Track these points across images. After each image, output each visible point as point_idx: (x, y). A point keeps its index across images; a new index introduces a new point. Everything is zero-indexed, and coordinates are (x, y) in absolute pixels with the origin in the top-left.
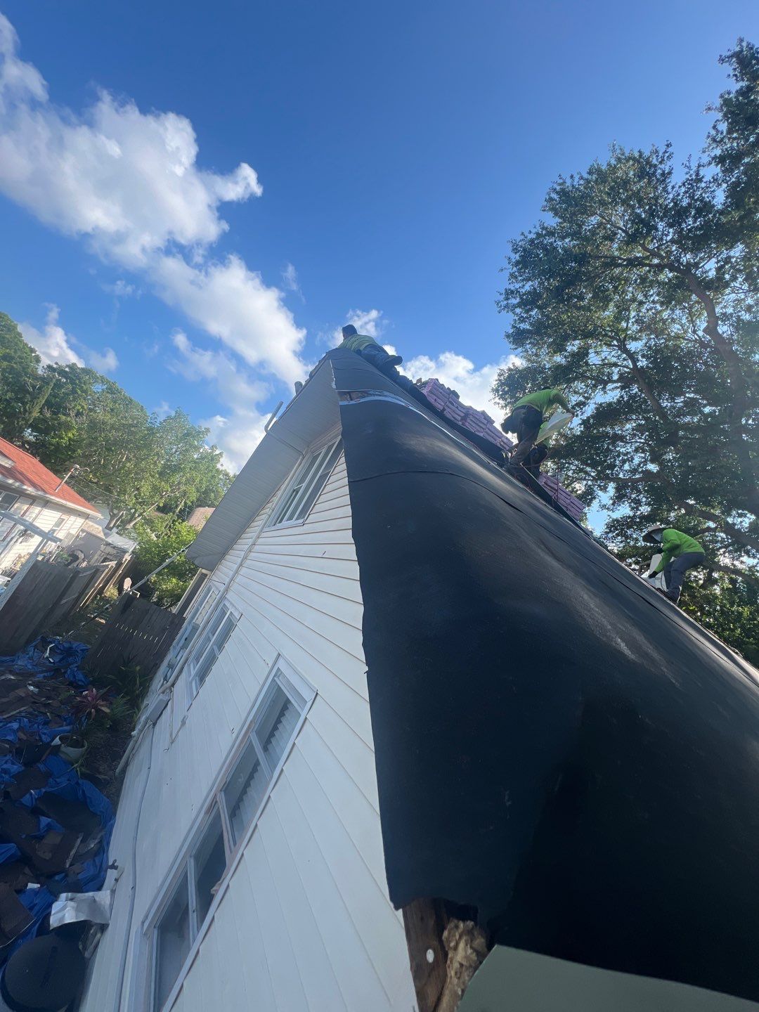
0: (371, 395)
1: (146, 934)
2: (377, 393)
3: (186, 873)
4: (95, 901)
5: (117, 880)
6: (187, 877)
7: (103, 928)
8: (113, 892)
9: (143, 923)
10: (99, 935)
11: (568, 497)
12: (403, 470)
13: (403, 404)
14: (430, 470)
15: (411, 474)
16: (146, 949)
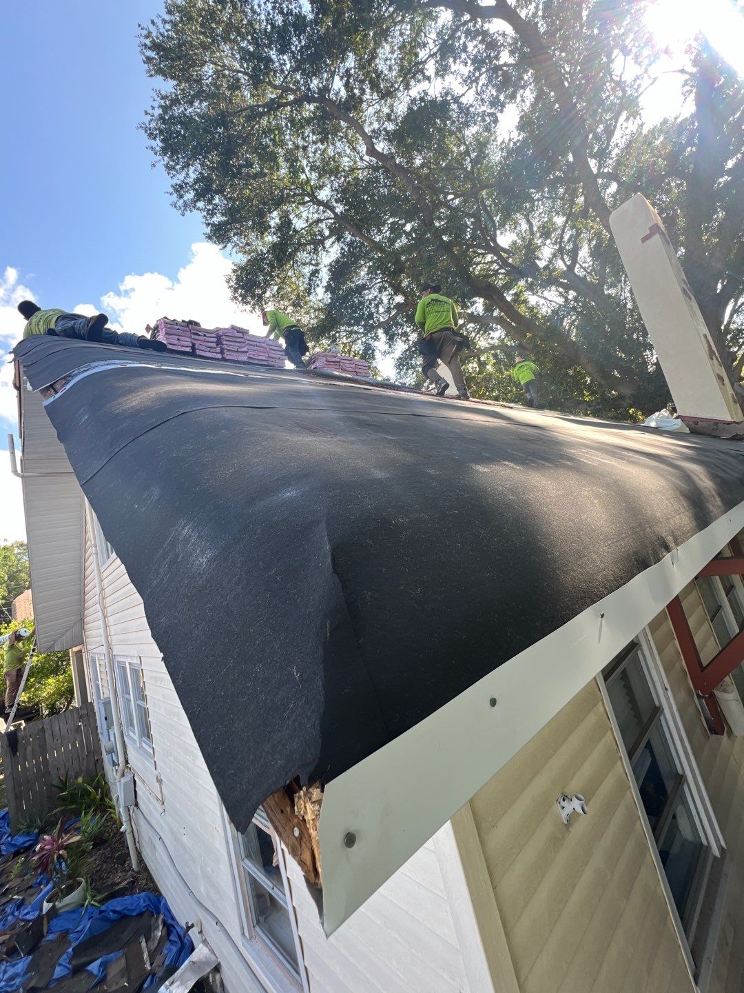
0: (76, 375)
1: (251, 938)
2: (82, 370)
3: (249, 873)
4: (194, 963)
5: (201, 932)
6: (252, 876)
7: (217, 969)
8: (205, 942)
9: (243, 934)
10: (218, 977)
11: (352, 362)
12: (132, 438)
13: (119, 366)
14: (160, 422)
15: (142, 437)
16: (259, 946)
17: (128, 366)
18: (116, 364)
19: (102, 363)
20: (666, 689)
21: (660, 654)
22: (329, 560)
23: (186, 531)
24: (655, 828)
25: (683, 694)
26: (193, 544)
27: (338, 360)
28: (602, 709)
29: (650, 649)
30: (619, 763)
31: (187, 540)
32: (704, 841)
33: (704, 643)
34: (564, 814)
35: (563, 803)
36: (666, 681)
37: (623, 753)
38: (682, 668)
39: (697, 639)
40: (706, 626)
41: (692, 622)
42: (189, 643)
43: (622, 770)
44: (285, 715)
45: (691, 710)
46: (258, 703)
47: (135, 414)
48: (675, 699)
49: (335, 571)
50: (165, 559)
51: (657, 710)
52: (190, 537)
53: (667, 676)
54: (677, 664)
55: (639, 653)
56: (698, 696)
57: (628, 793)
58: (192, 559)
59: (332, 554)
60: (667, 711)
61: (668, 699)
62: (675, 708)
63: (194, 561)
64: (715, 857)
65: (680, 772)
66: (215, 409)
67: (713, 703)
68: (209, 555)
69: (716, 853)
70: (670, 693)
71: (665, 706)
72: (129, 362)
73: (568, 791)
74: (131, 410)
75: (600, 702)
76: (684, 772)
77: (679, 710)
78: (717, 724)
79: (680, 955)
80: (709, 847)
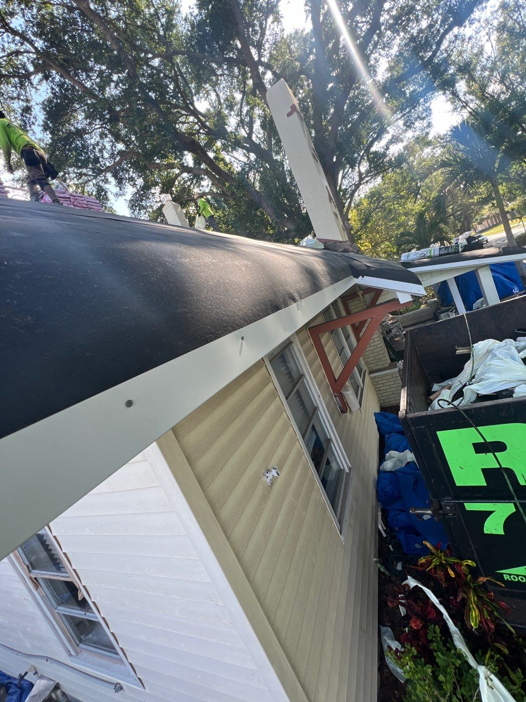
1: (77, 654)
4: (35, 695)
5: (36, 673)
7: (57, 687)
8: (41, 677)
9: (70, 655)
10: (59, 692)
16: (85, 655)
20: (319, 396)
21: (315, 378)
24: (318, 471)
25: (328, 397)
28: (286, 416)
29: (310, 376)
30: (297, 442)
32: (342, 468)
33: (337, 368)
34: (268, 480)
35: (267, 475)
36: (319, 392)
37: (299, 436)
38: (327, 383)
39: (333, 367)
40: (337, 359)
41: (330, 358)
43: (299, 445)
45: (332, 404)
48: (324, 400)
51: (316, 409)
53: (319, 389)
54: (324, 383)
55: (305, 380)
56: (335, 396)
57: (303, 456)
60: (321, 409)
61: (320, 401)
62: (324, 405)
64: (347, 473)
65: (329, 437)
67: (341, 397)
69: (347, 470)
70: (321, 398)
71: (320, 405)
73: (270, 467)
75: (284, 412)
76: (331, 437)
77: (326, 406)
78: (344, 408)
79: (333, 525)
80: (344, 469)
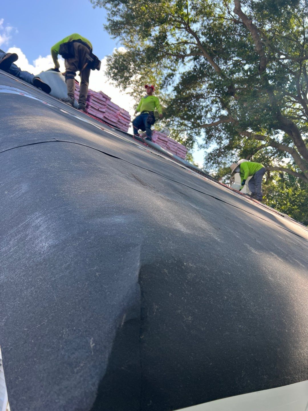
11: (176, 145)
12: (16, 145)
13: (19, 94)
14: (40, 141)
15: (24, 147)
17: (25, 95)
18: (18, 92)
19: (8, 87)
22: (137, 273)
23: (39, 221)
26: (42, 232)
27: (167, 140)
31: (37, 227)
42: (18, 299)
44: (75, 370)
46: (58, 356)
47: (23, 130)
49: (139, 282)
50: (16, 235)
52: (40, 226)
58: (37, 242)
59: (140, 269)
63: (38, 243)
66: (80, 146)
68: (51, 242)
72: (27, 93)
74: (21, 127)
